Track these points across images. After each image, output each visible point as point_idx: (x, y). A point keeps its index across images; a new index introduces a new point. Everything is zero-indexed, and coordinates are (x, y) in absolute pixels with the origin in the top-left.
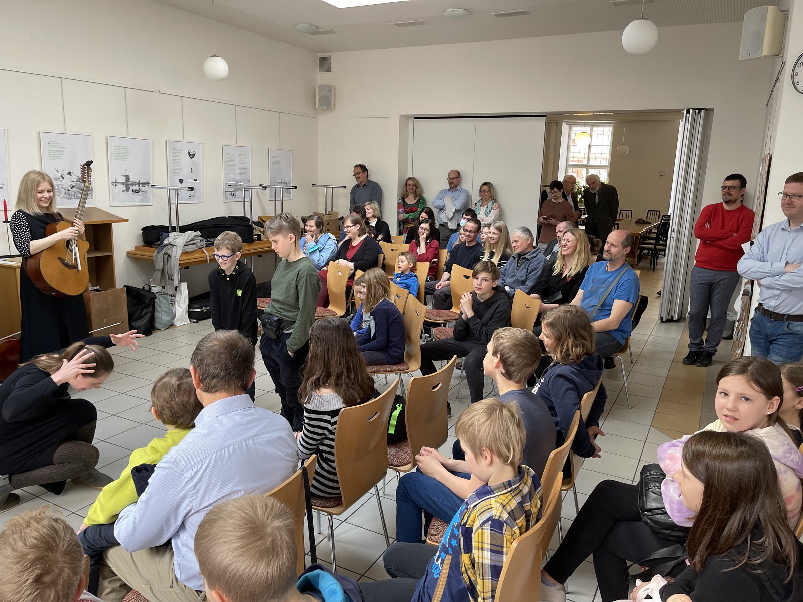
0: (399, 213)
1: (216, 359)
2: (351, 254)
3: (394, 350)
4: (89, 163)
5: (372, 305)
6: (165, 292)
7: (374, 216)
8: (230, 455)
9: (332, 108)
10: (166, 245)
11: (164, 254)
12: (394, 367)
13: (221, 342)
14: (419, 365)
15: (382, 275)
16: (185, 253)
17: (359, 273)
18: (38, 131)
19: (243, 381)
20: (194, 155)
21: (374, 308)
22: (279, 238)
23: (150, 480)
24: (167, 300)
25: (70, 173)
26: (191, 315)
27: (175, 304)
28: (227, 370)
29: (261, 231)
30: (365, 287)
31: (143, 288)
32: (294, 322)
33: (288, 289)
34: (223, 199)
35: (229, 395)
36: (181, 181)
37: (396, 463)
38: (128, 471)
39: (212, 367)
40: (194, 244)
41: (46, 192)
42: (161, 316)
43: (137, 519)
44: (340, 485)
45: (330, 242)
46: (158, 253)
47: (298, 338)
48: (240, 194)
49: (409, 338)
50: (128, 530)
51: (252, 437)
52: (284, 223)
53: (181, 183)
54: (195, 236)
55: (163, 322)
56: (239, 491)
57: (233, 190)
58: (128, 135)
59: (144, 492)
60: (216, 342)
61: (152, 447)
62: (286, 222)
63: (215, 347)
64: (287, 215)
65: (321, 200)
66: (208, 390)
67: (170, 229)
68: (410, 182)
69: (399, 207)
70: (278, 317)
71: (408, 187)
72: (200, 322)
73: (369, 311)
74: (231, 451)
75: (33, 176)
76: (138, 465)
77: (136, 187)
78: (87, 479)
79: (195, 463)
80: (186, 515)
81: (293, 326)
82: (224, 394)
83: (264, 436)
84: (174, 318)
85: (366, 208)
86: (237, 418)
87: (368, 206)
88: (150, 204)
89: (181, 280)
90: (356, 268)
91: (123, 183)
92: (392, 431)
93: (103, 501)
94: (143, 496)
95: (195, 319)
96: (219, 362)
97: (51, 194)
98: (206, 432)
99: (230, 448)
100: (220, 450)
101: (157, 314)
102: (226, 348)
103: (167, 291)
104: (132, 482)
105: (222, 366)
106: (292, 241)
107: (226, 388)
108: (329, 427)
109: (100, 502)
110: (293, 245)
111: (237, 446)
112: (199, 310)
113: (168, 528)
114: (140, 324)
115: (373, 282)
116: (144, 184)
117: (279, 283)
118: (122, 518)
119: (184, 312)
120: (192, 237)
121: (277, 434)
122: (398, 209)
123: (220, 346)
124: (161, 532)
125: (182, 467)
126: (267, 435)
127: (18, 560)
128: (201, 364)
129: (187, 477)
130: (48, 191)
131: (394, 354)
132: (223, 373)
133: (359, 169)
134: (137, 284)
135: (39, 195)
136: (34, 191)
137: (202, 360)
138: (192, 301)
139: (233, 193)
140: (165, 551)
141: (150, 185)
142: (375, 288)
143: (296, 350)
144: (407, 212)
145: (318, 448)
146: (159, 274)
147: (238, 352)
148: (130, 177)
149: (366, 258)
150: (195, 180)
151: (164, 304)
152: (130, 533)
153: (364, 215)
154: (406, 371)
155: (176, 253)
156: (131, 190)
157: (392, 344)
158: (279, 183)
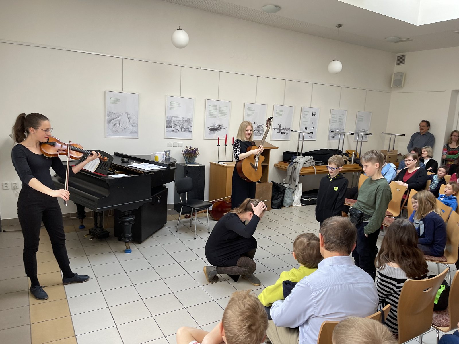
0: (443, 154)
1: (335, 232)
2: (406, 178)
3: (437, 247)
4: (271, 118)
5: (422, 215)
6: (290, 187)
7: (428, 156)
8: (339, 290)
9: (402, 86)
10: (294, 163)
11: (293, 167)
12: (436, 259)
13: (338, 223)
14: (455, 261)
15: (430, 195)
16: (304, 167)
17: (413, 192)
18: (244, 103)
19: (349, 248)
20: (315, 115)
21: (424, 217)
22: (369, 164)
23: (292, 291)
24: (291, 191)
25: (255, 123)
26: (302, 201)
27: (294, 194)
28: (341, 240)
29: (346, 159)
30: (417, 202)
31: (280, 184)
32: (371, 216)
33: (369, 196)
34: (327, 139)
35: (340, 255)
36: (306, 128)
37: (437, 324)
38: (279, 282)
39: (332, 237)
40: (309, 163)
41: (249, 131)
42: (287, 200)
43: (284, 309)
44: (399, 327)
45: (391, 169)
46: (290, 166)
47: (373, 227)
48: (337, 137)
49: (450, 241)
50: (278, 314)
51: (353, 283)
52: (374, 156)
53: (306, 129)
54: (310, 159)
55: (288, 203)
56: (343, 313)
57: (333, 134)
58: (284, 104)
59: (289, 296)
60: (335, 223)
61: (293, 273)
62: (376, 156)
63: (335, 225)
64: (377, 152)
65: (387, 143)
66: (328, 249)
67: (297, 154)
68: (455, 134)
69: (444, 150)
70: (361, 211)
71: (453, 137)
72: (306, 206)
73: (419, 218)
74: (340, 288)
75: (245, 123)
76: (286, 280)
77: (283, 131)
78: (249, 278)
79: (319, 289)
80: (310, 317)
81: (370, 219)
82: (337, 253)
83: (359, 284)
84: (293, 202)
85: (422, 150)
86: (344, 269)
87: (424, 150)
88: (289, 140)
89: (299, 182)
90: (410, 188)
91: (278, 129)
92: (436, 302)
93: (265, 294)
94: (288, 298)
95: (304, 204)
96: (336, 234)
97: (251, 132)
98: (326, 273)
99: (339, 286)
100: (334, 286)
101: (285, 198)
102: (342, 227)
103: (291, 186)
104: (281, 288)
105: (338, 237)
106: (377, 167)
107: (339, 250)
108: (395, 289)
109: (264, 294)
110: (377, 170)
111: (343, 285)
112: (307, 199)
113: (299, 320)
114: (276, 202)
115: (424, 199)
116: (288, 129)
117: (364, 191)
118: (275, 306)
119: (299, 200)
120: (308, 159)
121: (366, 285)
122: (443, 151)
123: (338, 225)
124: (295, 321)
125: (311, 289)
126: (361, 284)
127: (241, 314)
128: (326, 233)
129: (313, 295)
130: (250, 131)
131: (437, 249)
132: (338, 241)
133: (425, 124)
134: (278, 182)
135: (246, 132)
136: (245, 130)
137: (326, 231)
138: (304, 194)
139: (333, 136)
140: (294, 332)
141: (290, 130)
142: (425, 203)
143: (370, 234)
144: (449, 154)
145: (385, 300)
146: (288, 177)
147: (348, 231)
148: (282, 126)
149: (418, 181)
150: (314, 128)
151: (289, 193)
152: (279, 316)
153: (420, 154)
154: (445, 262)
155: (299, 167)
156: (281, 132)
157: (436, 242)
158: (361, 131)
